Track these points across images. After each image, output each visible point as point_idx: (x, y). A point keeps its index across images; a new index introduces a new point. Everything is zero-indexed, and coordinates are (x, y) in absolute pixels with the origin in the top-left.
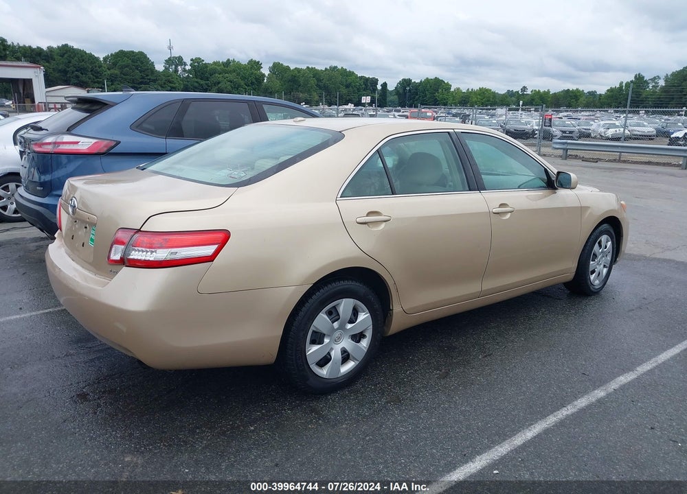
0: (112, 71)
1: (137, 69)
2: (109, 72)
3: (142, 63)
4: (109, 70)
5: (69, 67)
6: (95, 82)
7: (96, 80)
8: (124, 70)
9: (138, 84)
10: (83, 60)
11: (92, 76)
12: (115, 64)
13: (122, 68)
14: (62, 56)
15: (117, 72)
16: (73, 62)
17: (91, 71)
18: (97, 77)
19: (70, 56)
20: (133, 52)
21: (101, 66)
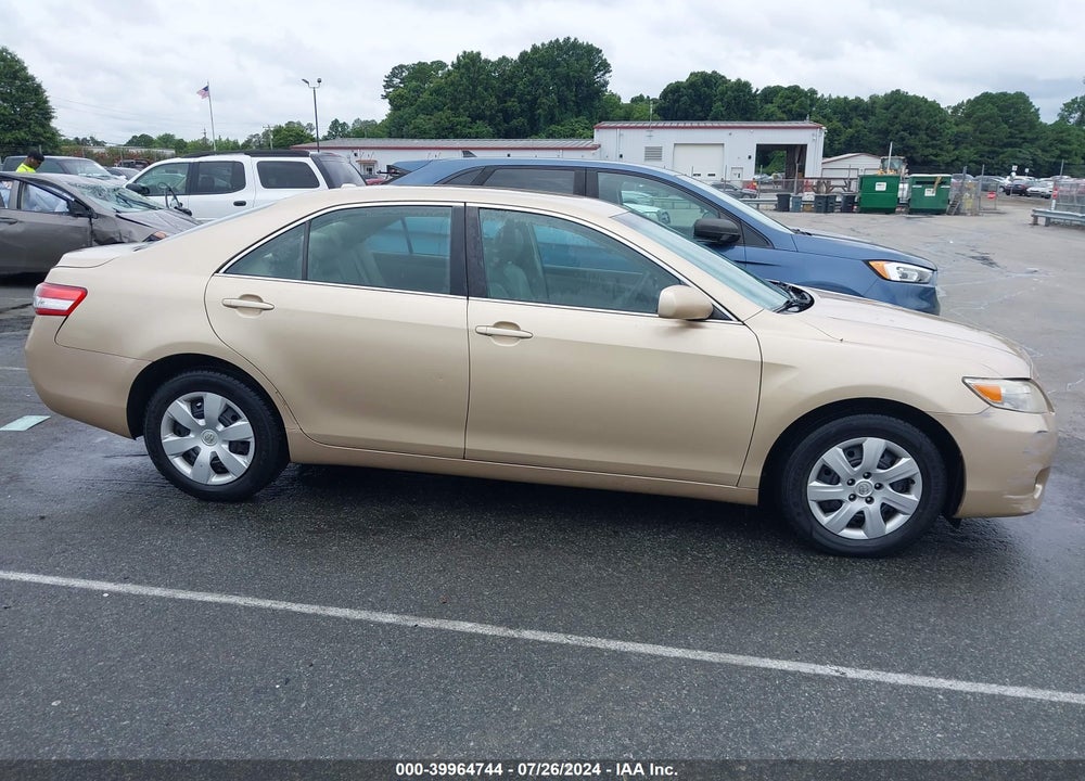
0: (962, 127)
1: (1006, 123)
2: (955, 129)
3: (1017, 111)
4: (957, 125)
5: (892, 125)
6: (928, 147)
7: (930, 143)
8: (982, 125)
9: (1001, 147)
10: (917, 114)
11: (925, 137)
12: (968, 116)
13: (980, 120)
14: (887, 109)
15: (968, 128)
16: (902, 116)
17: (927, 129)
18: (934, 139)
19: (898, 109)
20: (1005, 94)
21: (945, 121)
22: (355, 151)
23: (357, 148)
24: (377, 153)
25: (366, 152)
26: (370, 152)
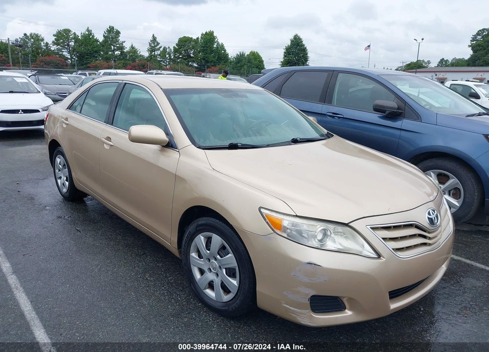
22: (436, 73)
23: (437, 72)
24: (447, 74)
25: (442, 74)
26: (444, 74)
